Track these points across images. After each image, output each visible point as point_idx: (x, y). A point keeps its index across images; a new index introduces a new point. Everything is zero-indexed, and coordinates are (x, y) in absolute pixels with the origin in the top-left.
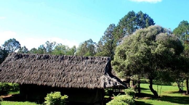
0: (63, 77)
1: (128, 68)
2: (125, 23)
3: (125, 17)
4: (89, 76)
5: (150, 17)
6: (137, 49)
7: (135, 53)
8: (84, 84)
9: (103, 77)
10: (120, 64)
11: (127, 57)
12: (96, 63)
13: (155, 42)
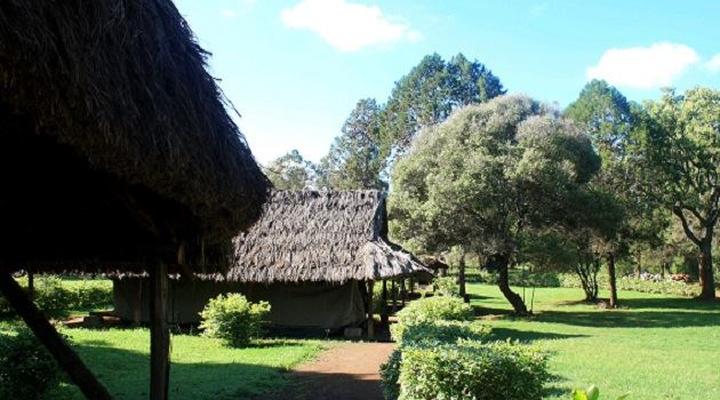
0: (247, 251)
1: (435, 225)
2: (413, 92)
3: (412, 74)
4: (326, 246)
5: (490, 74)
6: (458, 165)
7: (455, 178)
8: (314, 271)
9: (369, 247)
10: (408, 213)
11: (432, 190)
12: (343, 208)
13: (514, 142)
